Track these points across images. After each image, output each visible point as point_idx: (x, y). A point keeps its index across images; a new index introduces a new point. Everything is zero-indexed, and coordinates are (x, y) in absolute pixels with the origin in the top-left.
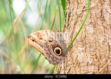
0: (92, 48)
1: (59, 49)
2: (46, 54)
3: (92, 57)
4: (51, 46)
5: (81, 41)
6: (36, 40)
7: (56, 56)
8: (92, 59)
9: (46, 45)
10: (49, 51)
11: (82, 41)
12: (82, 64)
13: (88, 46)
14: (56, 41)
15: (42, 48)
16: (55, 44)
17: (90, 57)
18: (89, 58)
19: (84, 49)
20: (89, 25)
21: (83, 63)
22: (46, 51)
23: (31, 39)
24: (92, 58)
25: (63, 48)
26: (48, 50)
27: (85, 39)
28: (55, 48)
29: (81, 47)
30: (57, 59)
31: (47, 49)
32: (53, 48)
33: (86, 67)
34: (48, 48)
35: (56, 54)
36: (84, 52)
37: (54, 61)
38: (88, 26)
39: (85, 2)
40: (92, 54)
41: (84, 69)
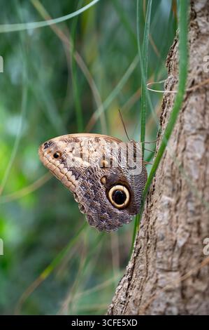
0: (192, 201)
1: (123, 192)
2: (85, 196)
3: (187, 227)
4: (104, 180)
5: (169, 178)
6: (63, 156)
7: (112, 207)
8: (188, 235)
9: (88, 173)
10: (95, 191)
11: (173, 177)
12: (162, 242)
13: (183, 194)
14: (119, 168)
15: (77, 179)
16: (116, 175)
17: (183, 228)
18: (180, 230)
19: (173, 200)
20: (195, 134)
21: (162, 239)
22: (86, 188)
23: (50, 152)
24: (187, 231)
25: (135, 191)
26: (93, 188)
27: (180, 172)
28: (114, 185)
29: (169, 196)
30: (112, 215)
31: (89, 184)
32: (108, 185)
33: (168, 253)
34: (93, 181)
35: (113, 202)
36: (172, 209)
37: (102, 219)
38: (194, 137)
39: (198, 68)
40: (189, 220)
41: (162, 258)
